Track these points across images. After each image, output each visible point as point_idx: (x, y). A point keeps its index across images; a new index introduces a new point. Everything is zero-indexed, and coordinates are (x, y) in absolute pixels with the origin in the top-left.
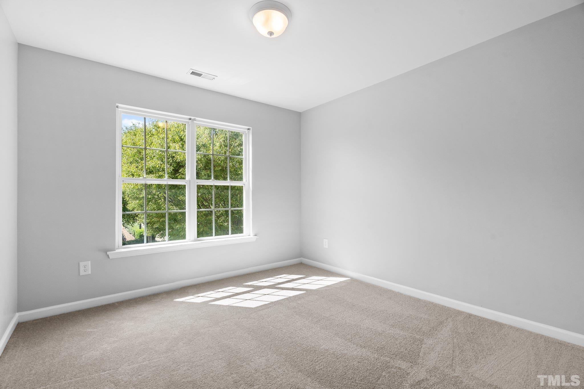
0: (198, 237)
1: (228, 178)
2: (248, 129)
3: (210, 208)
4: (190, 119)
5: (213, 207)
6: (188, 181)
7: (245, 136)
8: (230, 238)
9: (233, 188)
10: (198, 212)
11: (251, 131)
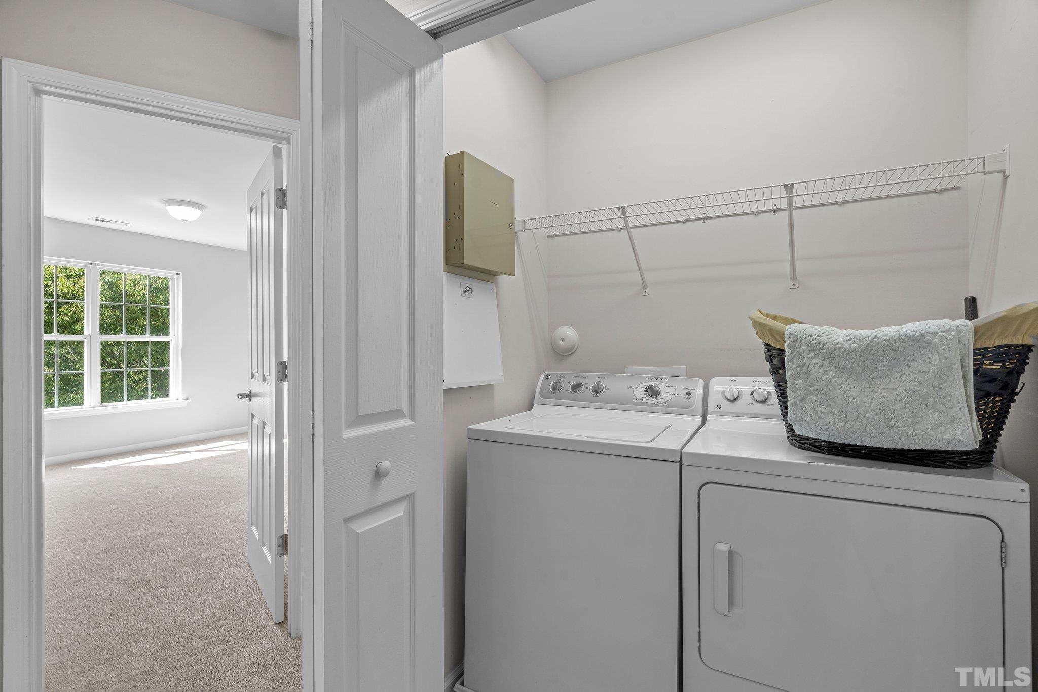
0: (102, 402)
1: (148, 332)
2: (178, 274)
3: (121, 368)
4: (91, 264)
5: (124, 366)
6: (87, 336)
7: (173, 281)
8: (150, 404)
9: (156, 344)
10: (102, 373)
11: (181, 276)
